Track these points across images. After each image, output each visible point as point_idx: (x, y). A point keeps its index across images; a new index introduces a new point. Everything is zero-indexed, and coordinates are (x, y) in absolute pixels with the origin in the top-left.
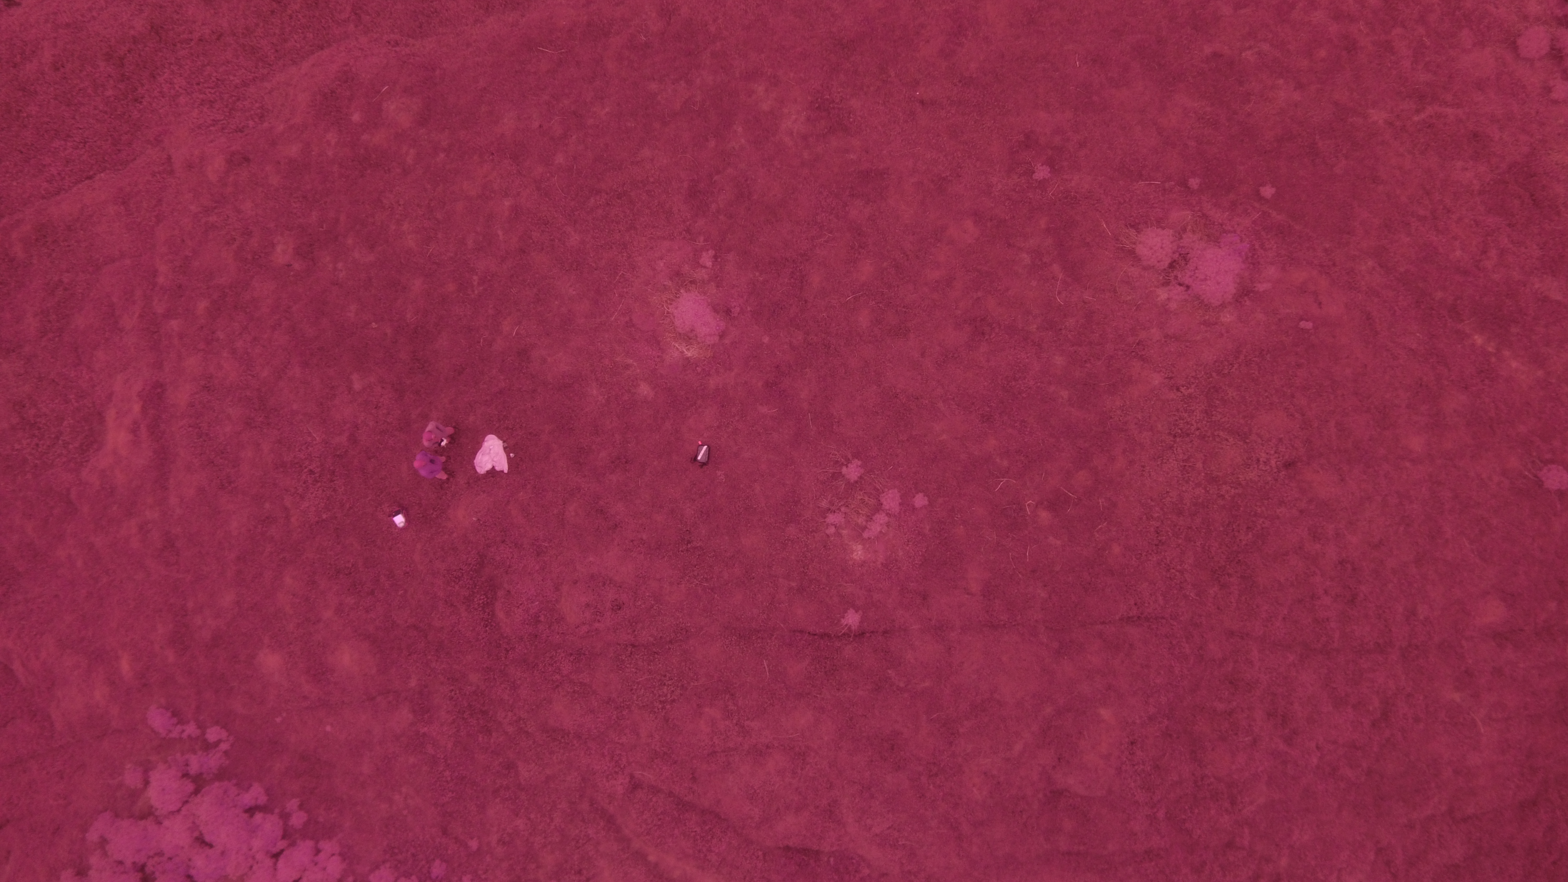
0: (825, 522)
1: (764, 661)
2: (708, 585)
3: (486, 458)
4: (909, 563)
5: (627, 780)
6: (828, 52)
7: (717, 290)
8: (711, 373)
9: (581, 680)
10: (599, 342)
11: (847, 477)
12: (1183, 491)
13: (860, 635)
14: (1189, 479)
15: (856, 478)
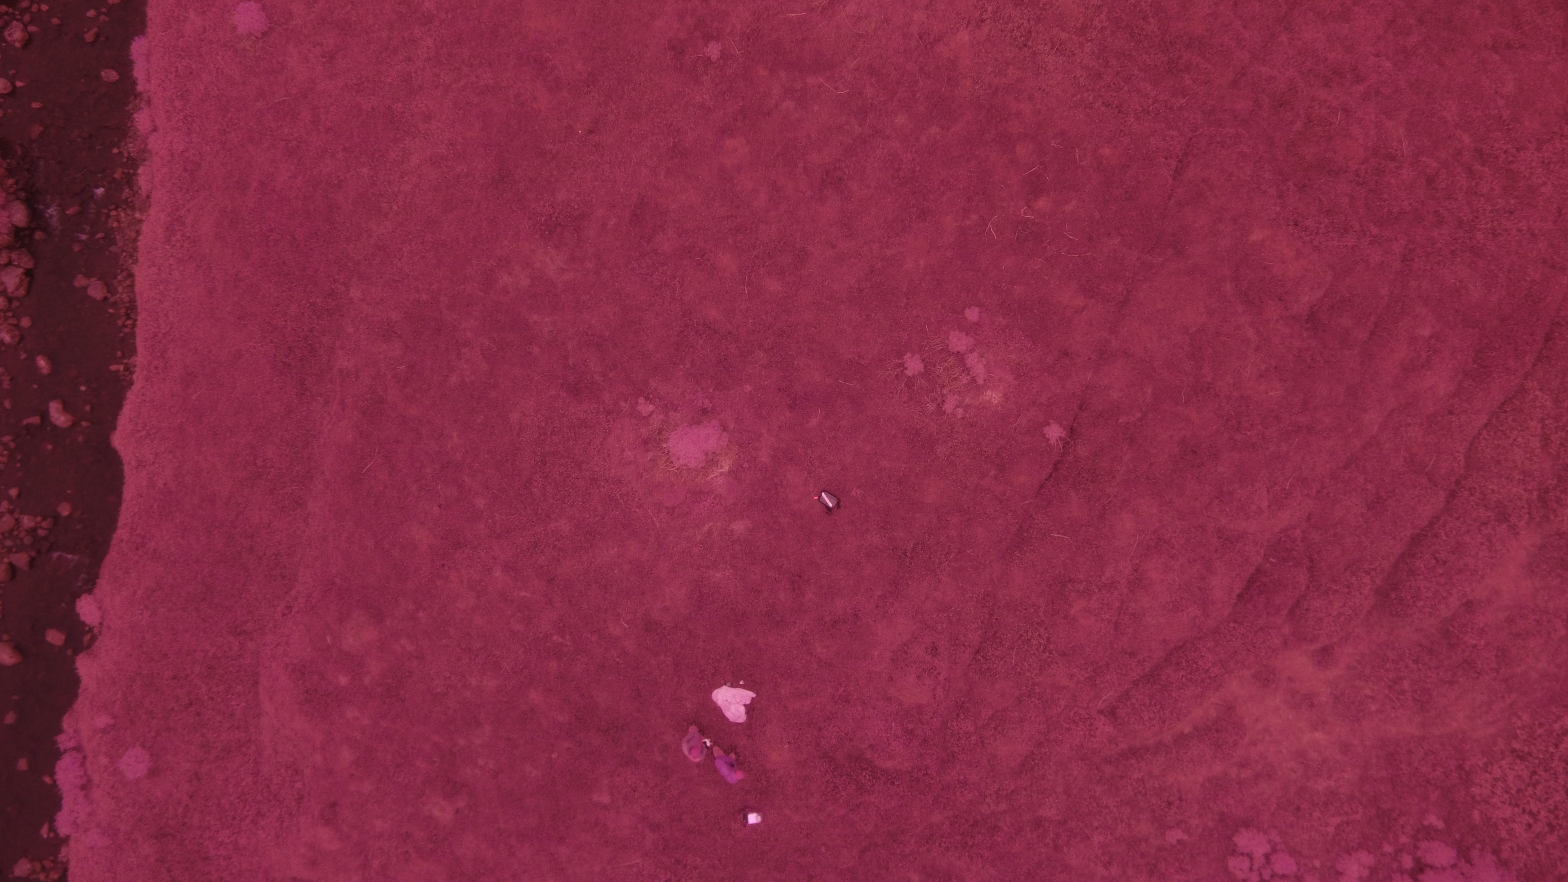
0: (948, 415)
1: (1052, 535)
2: (953, 554)
3: (733, 708)
4: (1026, 353)
5: (1103, 718)
6: (500, 197)
7: (679, 412)
8: (754, 456)
9: (987, 717)
10: (673, 549)
11: (916, 372)
12: (1081, 62)
13: (1071, 432)
14: (1072, 51)
15: (922, 365)
